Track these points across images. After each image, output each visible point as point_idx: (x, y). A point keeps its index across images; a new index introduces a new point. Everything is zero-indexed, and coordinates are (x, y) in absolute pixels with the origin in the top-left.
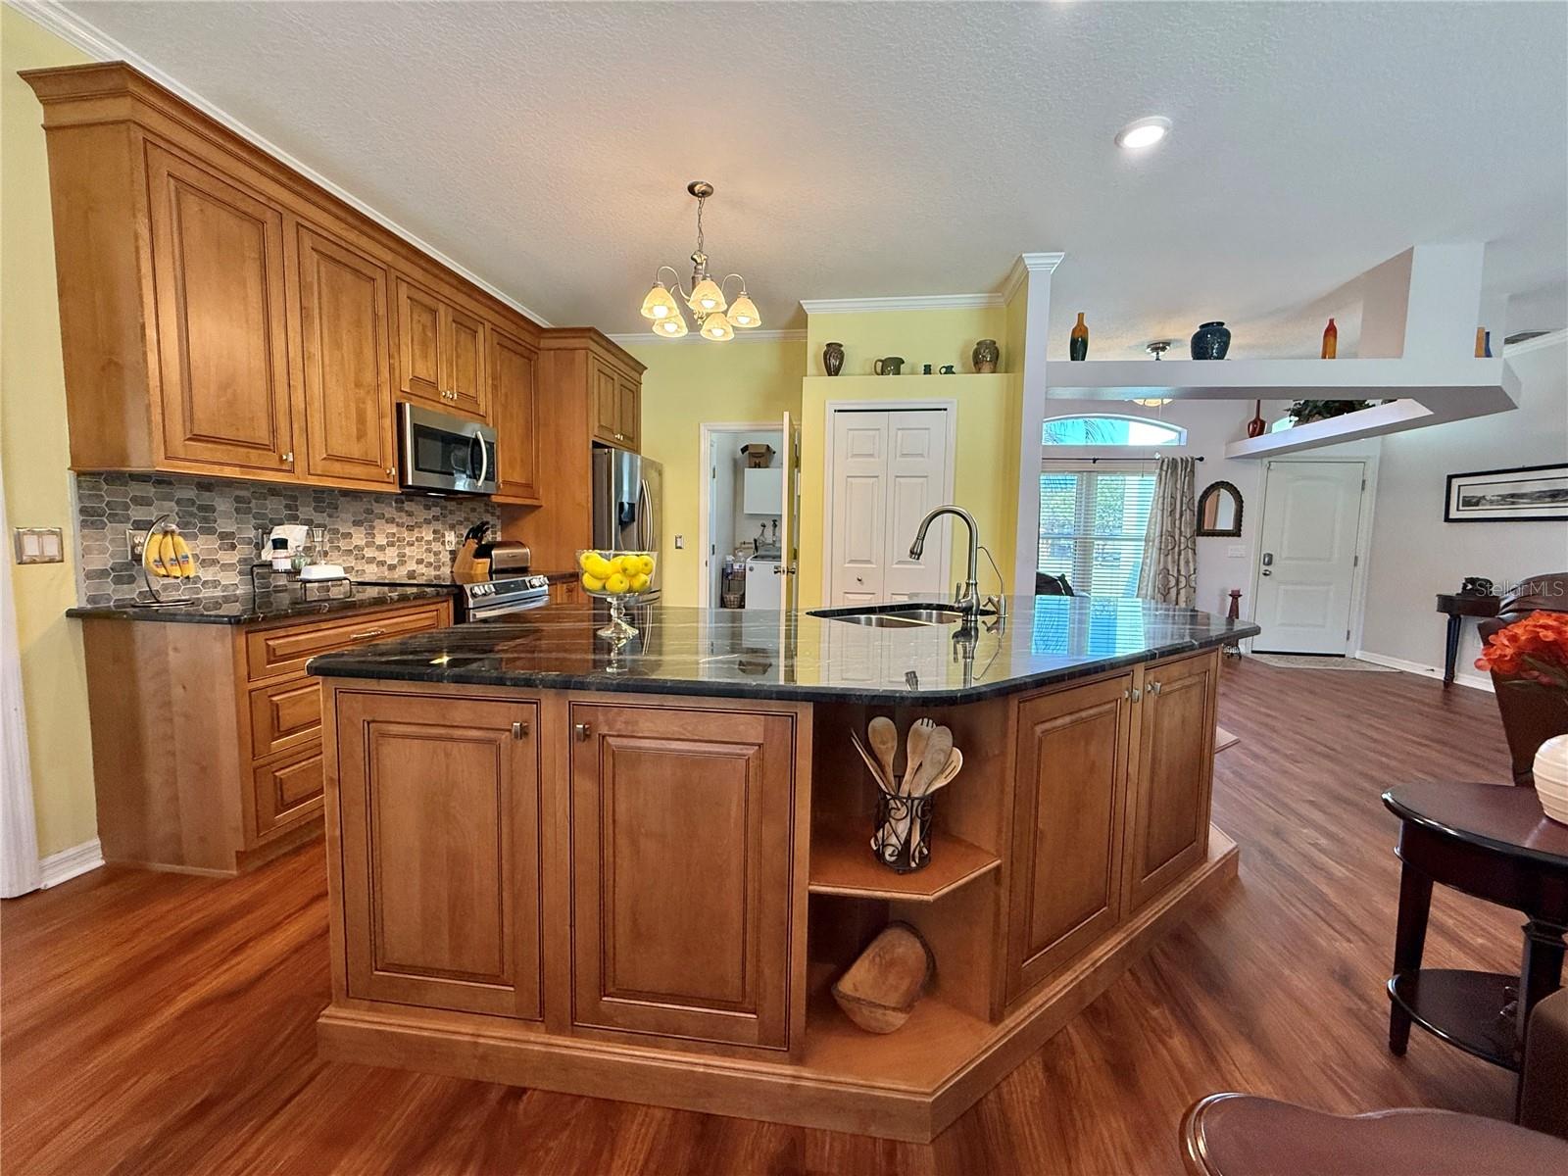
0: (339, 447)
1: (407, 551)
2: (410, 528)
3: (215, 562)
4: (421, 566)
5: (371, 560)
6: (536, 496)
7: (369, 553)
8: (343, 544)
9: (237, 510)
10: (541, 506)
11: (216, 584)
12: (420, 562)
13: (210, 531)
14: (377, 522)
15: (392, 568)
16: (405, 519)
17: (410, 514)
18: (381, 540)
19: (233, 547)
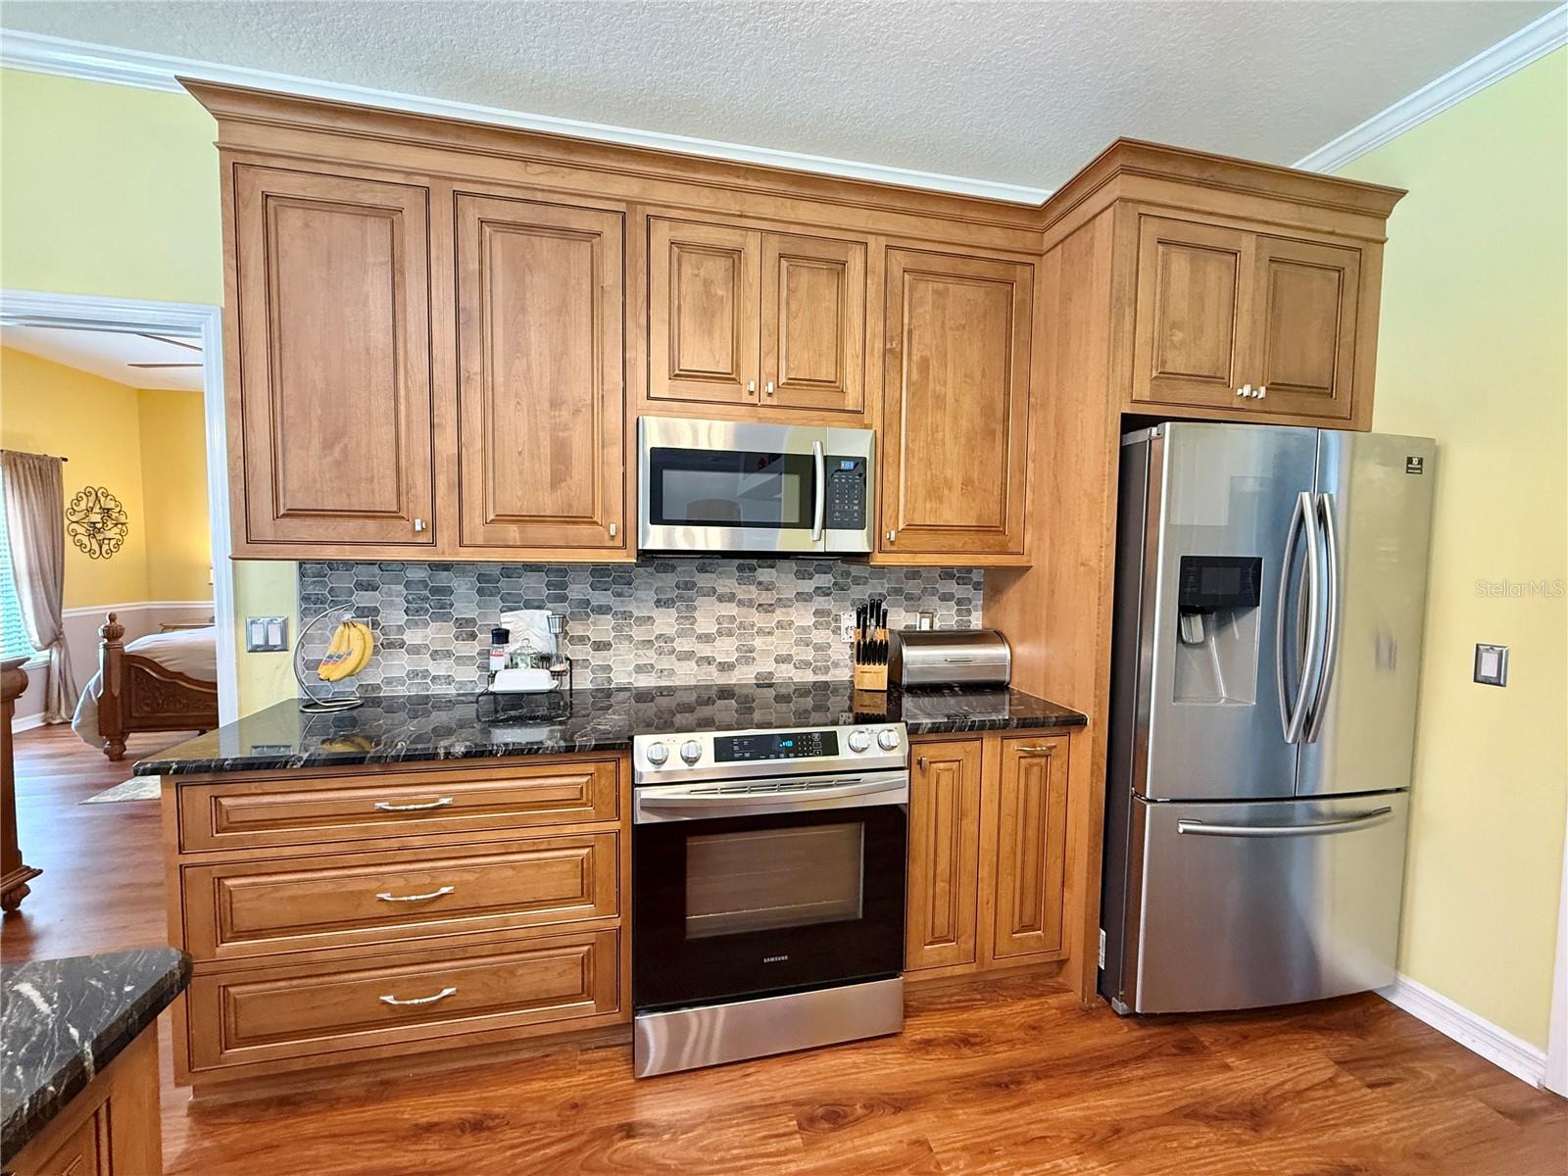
0: (515, 501)
1: (758, 642)
2: (767, 608)
3: (448, 654)
4: (784, 666)
5: (688, 656)
6: (1012, 547)
7: (683, 645)
8: (638, 633)
9: (481, 592)
10: (1029, 568)
11: (449, 679)
12: (781, 660)
13: (445, 617)
14: (700, 601)
15: (725, 667)
16: (753, 592)
17: (767, 587)
18: (705, 624)
19: (473, 636)
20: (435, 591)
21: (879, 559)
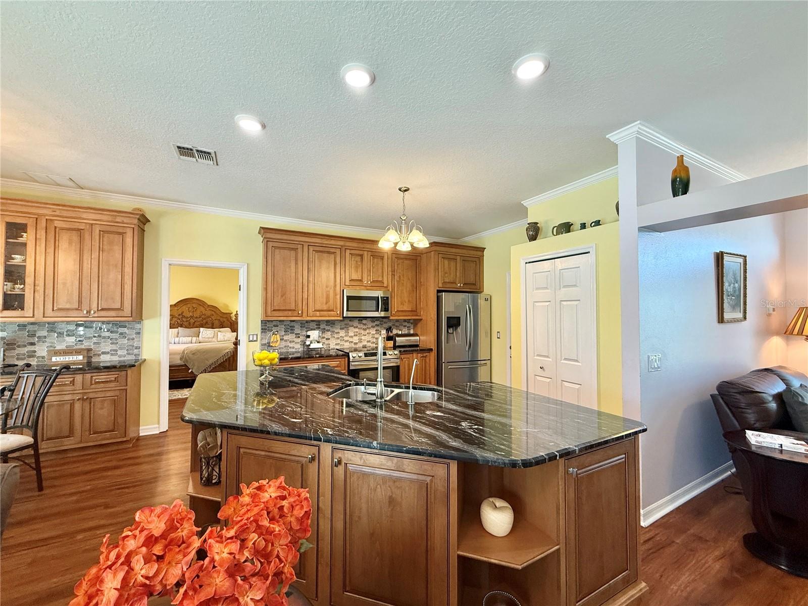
1: (363, 338)
2: (365, 330)
3: (294, 341)
4: (369, 343)
5: (347, 341)
6: (419, 315)
7: (346, 338)
8: (336, 336)
9: (301, 327)
10: (422, 319)
11: (293, 348)
12: (368, 342)
13: (293, 333)
14: (350, 328)
15: (356, 344)
16: (362, 326)
17: (365, 324)
18: (351, 334)
19: (299, 337)
20: (291, 327)
21: (391, 318)
